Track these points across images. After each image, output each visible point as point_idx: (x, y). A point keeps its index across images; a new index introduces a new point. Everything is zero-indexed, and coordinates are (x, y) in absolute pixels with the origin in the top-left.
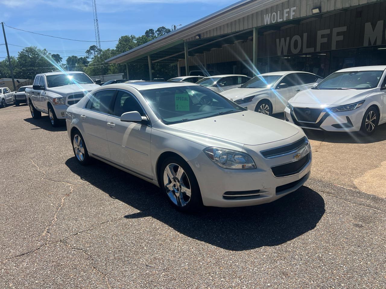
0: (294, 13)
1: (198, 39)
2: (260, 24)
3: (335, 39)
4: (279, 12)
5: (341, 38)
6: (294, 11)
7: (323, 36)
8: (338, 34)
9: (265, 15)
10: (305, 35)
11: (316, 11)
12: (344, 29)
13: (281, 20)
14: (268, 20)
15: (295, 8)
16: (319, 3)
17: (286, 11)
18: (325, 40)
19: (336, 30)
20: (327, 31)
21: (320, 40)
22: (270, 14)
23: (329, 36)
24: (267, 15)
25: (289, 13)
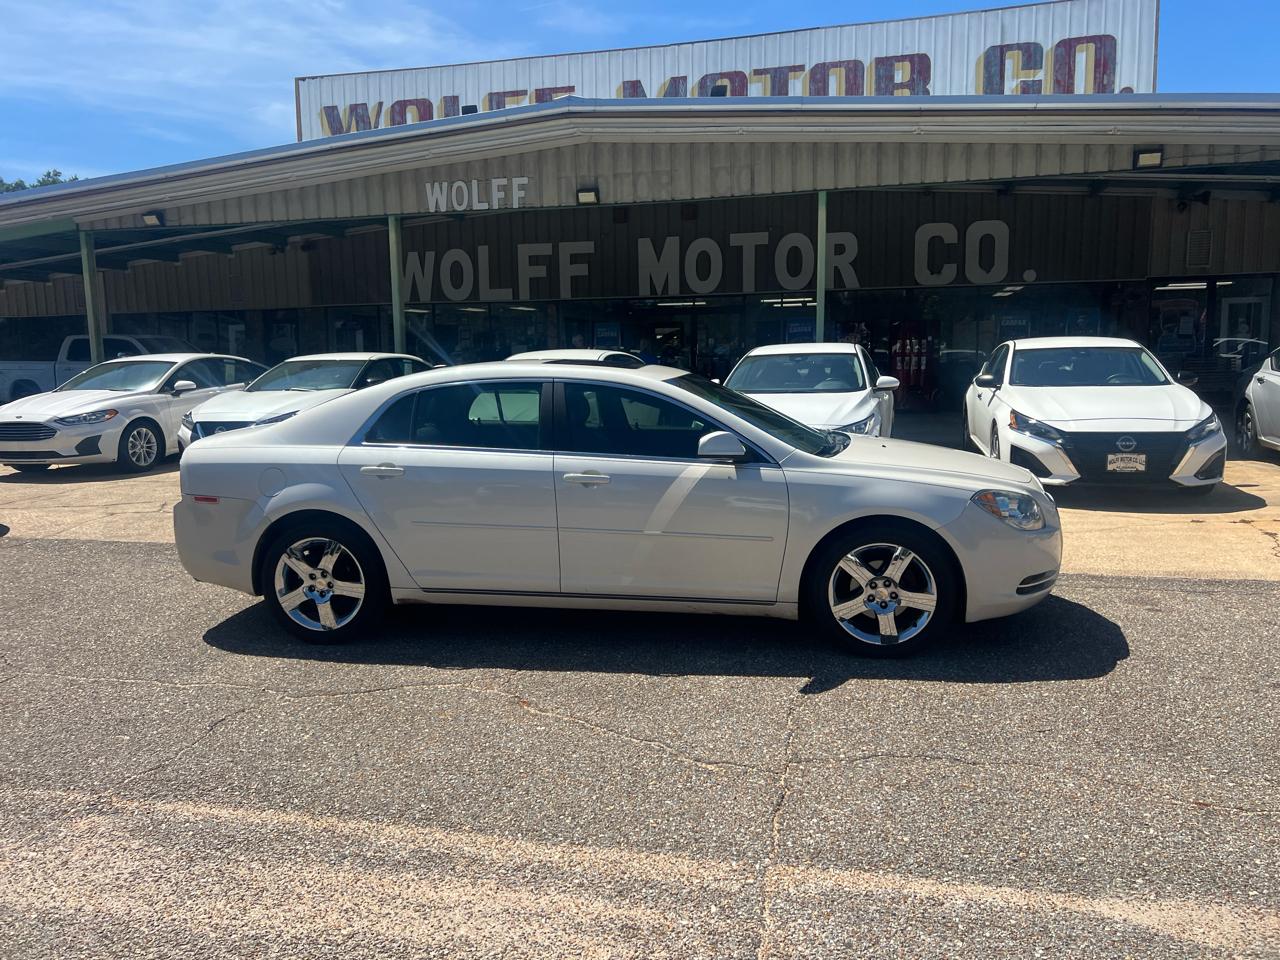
0: (522, 194)
1: (157, 226)
2: (411, 208)
3: (568, 271)
4: (474, 183)
5: (582, 270)
6: (522, 187)
7: (534, 260)
8: (575, 259)
9: (428, 186)
10: (483, 251)
11: (587, 197)
12: (587, 247)
13: (485, 206)
14: (437, 199)
15: (525, 180)
16: (593, 179)
17: (496, 183)
18: (541, 271)
19: (567, 249)
20: (545, 249)
21: (526, 272)
22: (445, 185)
23: (552, 262)
24: (436, 185)
25: (506, 189)
